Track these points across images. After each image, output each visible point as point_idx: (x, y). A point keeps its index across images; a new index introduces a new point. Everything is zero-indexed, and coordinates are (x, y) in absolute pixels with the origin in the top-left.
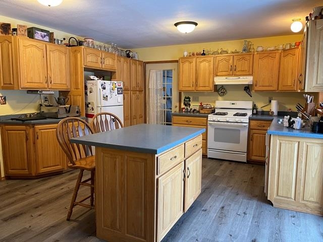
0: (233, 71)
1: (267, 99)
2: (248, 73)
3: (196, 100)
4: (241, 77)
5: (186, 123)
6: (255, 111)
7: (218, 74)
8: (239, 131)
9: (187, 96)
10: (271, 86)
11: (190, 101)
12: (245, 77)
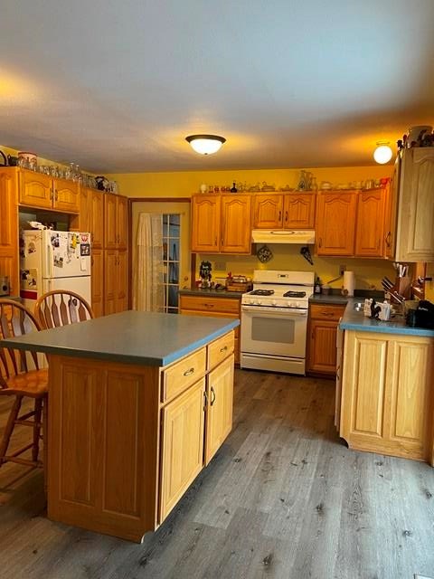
0: (282, 221)
1: (338, 269)
2: (307, 225)
3: (221, 267)
4: (296, 232)
5: (205, 308)
6: (318, 289)
7: (259, 225)
8: (293, 321)
9: (205, 262)
10: (344, 248)
11: (210, 269)
12: (302, 232)
